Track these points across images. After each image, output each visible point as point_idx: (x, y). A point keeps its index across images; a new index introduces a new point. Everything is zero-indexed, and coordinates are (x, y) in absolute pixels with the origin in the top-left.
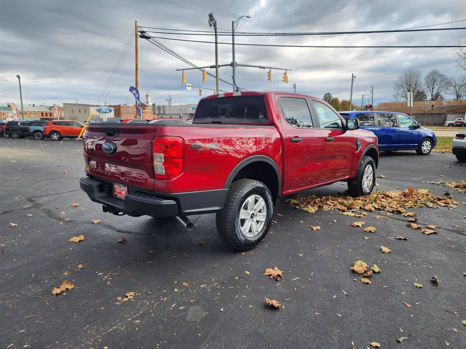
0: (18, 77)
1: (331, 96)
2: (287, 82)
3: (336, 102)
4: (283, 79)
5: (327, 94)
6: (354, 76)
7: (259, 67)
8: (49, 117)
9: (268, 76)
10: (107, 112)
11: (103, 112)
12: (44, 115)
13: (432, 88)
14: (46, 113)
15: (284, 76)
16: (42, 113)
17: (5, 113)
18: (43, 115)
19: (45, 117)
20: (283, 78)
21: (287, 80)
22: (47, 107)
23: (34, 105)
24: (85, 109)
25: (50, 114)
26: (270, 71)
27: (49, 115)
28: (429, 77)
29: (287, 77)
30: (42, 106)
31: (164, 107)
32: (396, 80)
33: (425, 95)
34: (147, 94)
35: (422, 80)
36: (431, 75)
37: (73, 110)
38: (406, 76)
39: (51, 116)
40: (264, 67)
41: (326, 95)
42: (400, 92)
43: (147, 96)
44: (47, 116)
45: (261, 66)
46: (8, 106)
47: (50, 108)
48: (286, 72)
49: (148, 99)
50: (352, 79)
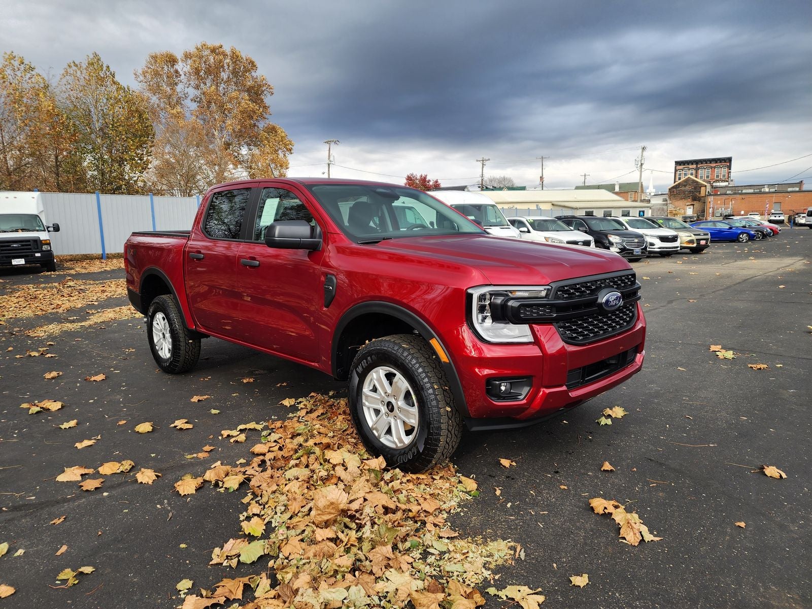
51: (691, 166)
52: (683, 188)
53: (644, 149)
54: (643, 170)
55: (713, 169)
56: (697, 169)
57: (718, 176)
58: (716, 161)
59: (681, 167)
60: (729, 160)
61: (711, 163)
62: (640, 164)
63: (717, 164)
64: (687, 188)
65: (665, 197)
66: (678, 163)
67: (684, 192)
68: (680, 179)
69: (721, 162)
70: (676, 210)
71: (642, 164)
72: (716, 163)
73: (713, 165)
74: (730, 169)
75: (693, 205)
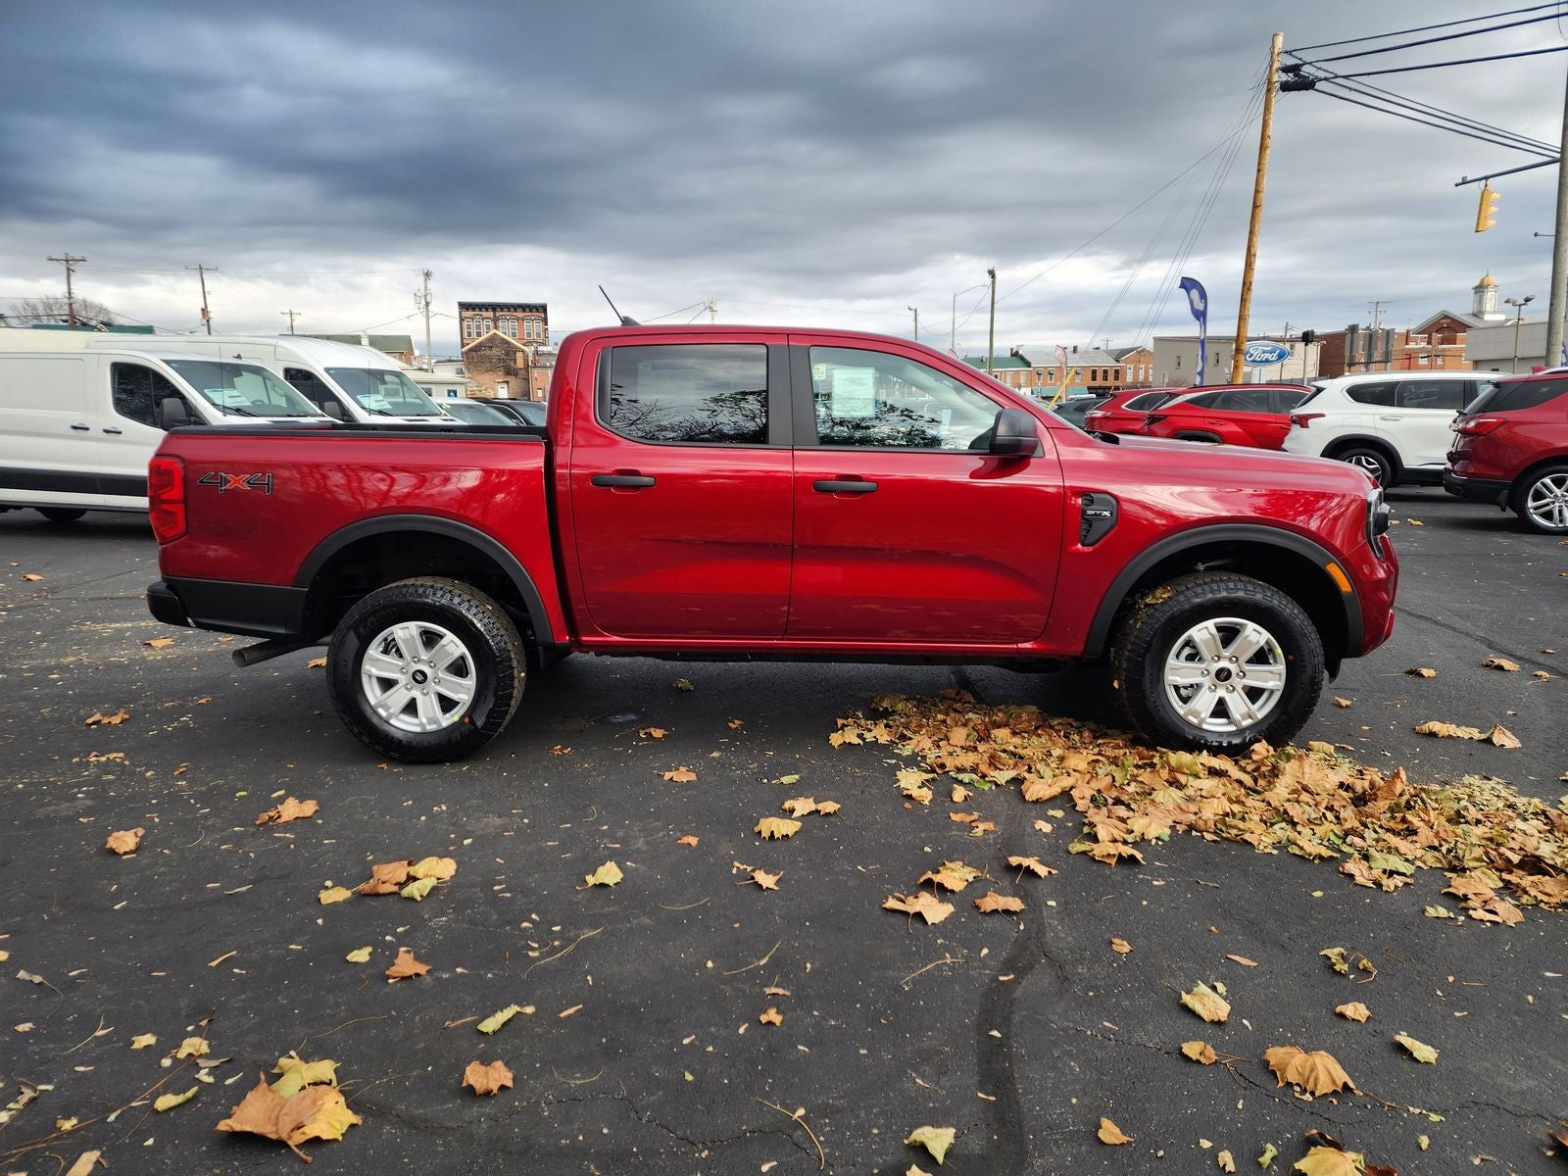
0: (992, 273)
8: (1111, 382)
10: (1267, 361)
11: (1254, 361)
12: (1100, 376)
14: (1105, 372)
16: (1094, 372)
17: (1001, 374)
18: (1094, 379)
19: (1099, 382)
22: (1108, 352)
23: (1075, 349)
24: (1217, 354)
25: (1117, 372)
27: (1111, 376)
30: (1097, 348)
31: (1388, 334)
34: (1482, 282)
37: (1179, 357)
39: (1116, 378)
43: (1480, 289)
44: (1105, 378)
46: (1012, 355)
47: (1119, 355)
49: (1480, 302)
51: (485, 314)
52: (487, 352)
53: (427, 275)
54: (431, 314)
55: (521, 321)
56: (495, 320)
57: (529, 335)
58: (524, 307)
59: (470, 313)
60: (543, 308)
61: (515, 311)
62: (423, 303)
63: (526, 314)
64: (494, 352)
65: (459, 367)
66: (464, 306)
67: (490, 358)
68: (479, 334)
69: (531, 311)
70: (480, 391)
71: (427, 303)
72: (524, 311)
73: (521, 314)
74: (546, 324)
75: (507, 382)
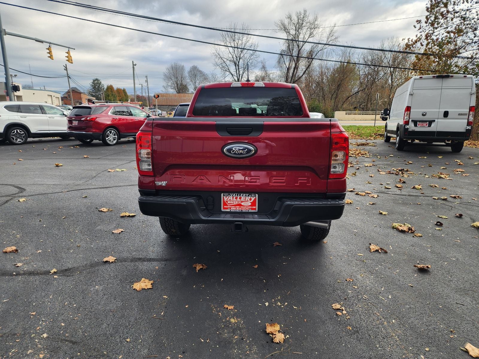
1: (101, 82)
2: (72, 63)
3: (111, 90)
4: (67, 59)
5: (96, 80)
6: (134, 64)
7: (36, 39)
9: (48, 53)
13: (194, 81)
15: (67, 55)
20: (66, 57)
21: (72, 60)
26: (50, 46)
28: (191, 71)
29: (71, 56)
32: (165, 72)
33: (187, 88)
35: (186, 74)
36: (192, 70)
38: (172, 68)
40: (42, 41)
41: (94, 81)
42: (170, 84)
45: (37, 39)
48: (69, 50)
50: (133, 67)
